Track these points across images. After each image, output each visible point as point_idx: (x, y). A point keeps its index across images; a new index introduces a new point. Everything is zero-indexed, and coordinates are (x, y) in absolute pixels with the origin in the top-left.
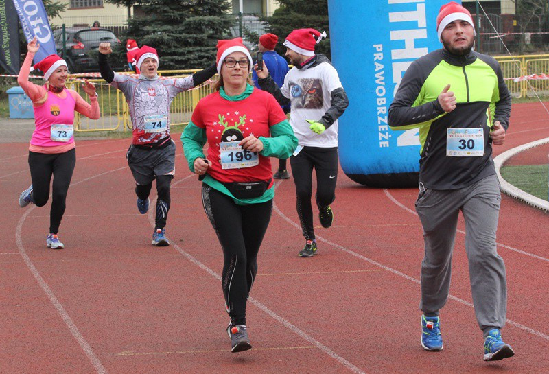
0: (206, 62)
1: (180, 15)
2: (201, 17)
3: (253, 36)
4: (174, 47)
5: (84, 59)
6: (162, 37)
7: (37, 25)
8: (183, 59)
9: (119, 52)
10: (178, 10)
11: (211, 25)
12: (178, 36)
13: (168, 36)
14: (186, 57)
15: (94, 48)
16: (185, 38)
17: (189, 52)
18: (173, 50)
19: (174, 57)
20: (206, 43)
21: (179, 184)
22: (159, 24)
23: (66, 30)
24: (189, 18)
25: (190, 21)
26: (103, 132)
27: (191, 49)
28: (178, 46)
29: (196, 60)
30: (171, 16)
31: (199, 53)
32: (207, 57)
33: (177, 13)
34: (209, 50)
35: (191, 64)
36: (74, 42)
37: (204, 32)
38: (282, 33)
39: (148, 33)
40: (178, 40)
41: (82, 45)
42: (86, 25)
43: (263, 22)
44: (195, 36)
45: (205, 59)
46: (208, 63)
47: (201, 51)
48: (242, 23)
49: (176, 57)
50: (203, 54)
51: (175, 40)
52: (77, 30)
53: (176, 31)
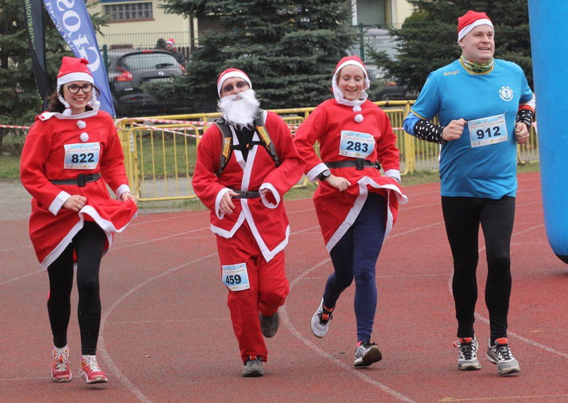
0: (315, 96)
1: (276, 29)
2: (308, 32)
3: (380, 58)
4: (269, 75)
5: (133, 96)
6: (251, 62)
7: (81, 45)
8: (283, 93)
9: (188, 85)
10: (272, 21)
11: (322, 42)
12: (275, 59)
13: (260, 59)
14: (287, 89)
15: (147, 79)
16: (285, 62)
17: (291, 83)
18: (267, 79)
19: (269, 90)
20: (315, 70)
21: (311, 274)
22: (246, 43)
23: (109, 53)
24: (290, 32)
25: (292, 38)
26: (176, 201)
27: (293, 78)
28: (275, 74)
29: (302, 94)
30: (263, 31)
31: (306, 84)
32: (317, 89)
33: (271, 26)
34: (319, 79)
35: (294, 100)
36: (117, 71)
37: (311, 54)
38: (425, 53)
39: (229, 56)
40: (274, 66)
41: (130, 76)
42: (130, 46)
43: (396, 37)
44: (299, 59)
45: (314, 93)
46: (319, 98)
47: (307, 81)
48: (364, 38)
49: (272, 91)
50: (311, 85)
51: (270, 66)
52: (121, 53)
53: (271, 52)
